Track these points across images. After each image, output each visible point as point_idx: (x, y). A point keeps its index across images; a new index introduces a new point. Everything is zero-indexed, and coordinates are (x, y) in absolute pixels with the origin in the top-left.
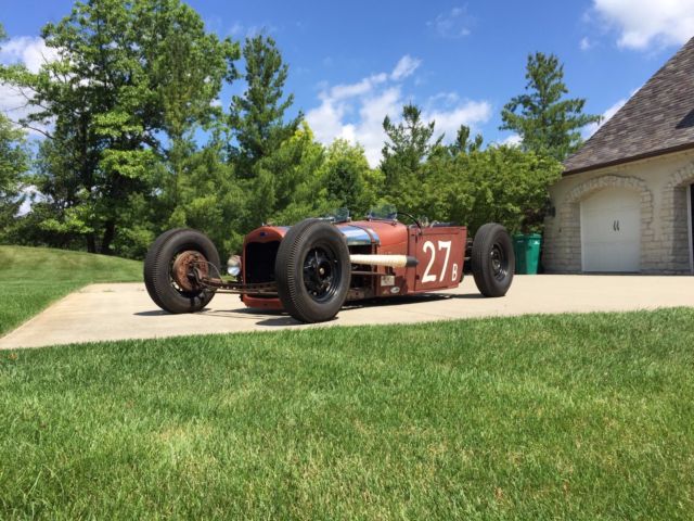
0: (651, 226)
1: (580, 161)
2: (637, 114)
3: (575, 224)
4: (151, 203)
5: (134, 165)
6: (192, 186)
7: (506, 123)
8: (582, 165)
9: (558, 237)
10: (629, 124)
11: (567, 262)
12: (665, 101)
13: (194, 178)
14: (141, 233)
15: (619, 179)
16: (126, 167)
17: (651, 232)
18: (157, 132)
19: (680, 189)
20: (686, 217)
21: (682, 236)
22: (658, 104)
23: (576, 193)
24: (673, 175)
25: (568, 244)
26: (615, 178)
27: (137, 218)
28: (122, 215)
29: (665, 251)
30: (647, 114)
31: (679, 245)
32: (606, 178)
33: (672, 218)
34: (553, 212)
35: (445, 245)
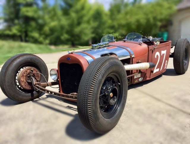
35: (164, 52)
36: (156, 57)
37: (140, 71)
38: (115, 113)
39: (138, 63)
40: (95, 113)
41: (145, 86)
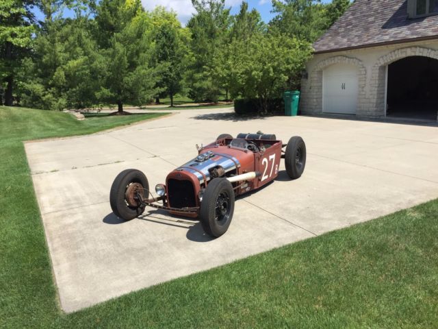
0: (364, 89)
1: (324, 45)
2: (358, 15)
3: (319, 84)
4: (38, 64)
5: (22, 38)
6: (65, 52)
7: (275, 8)
8: (324, 48)
9: (309, 92)
10: (354, 21)
11: (314, 107)
12: (376, 7)
13: (66, 46)
14: (35, 86)
15: (347, 59)
16: (17, 39)
17: (364, 93)
18: (32, 7)
19: (382, 68)
20: (384, 84)
21: (381, 96)
22: (371, 9)
23: (321, 66)
24: (379, 60)
25: (315, 97)
26: (345, 58)
27: (30, 74)
28: (18, 73)
29: (371, 105)
30: (364, 16)
31: (379, 102)
32: (340, 57)
33: (377, 85)
34: (306, 76)
35: (273, 157)
36: (263, 163)
37: (246, 181)
38: (225, 222)
39: (244, 173)
40: (213, 220)
41: (253, 196)
